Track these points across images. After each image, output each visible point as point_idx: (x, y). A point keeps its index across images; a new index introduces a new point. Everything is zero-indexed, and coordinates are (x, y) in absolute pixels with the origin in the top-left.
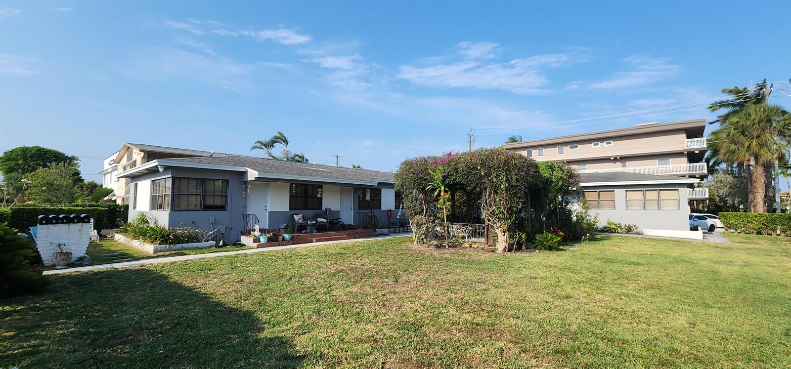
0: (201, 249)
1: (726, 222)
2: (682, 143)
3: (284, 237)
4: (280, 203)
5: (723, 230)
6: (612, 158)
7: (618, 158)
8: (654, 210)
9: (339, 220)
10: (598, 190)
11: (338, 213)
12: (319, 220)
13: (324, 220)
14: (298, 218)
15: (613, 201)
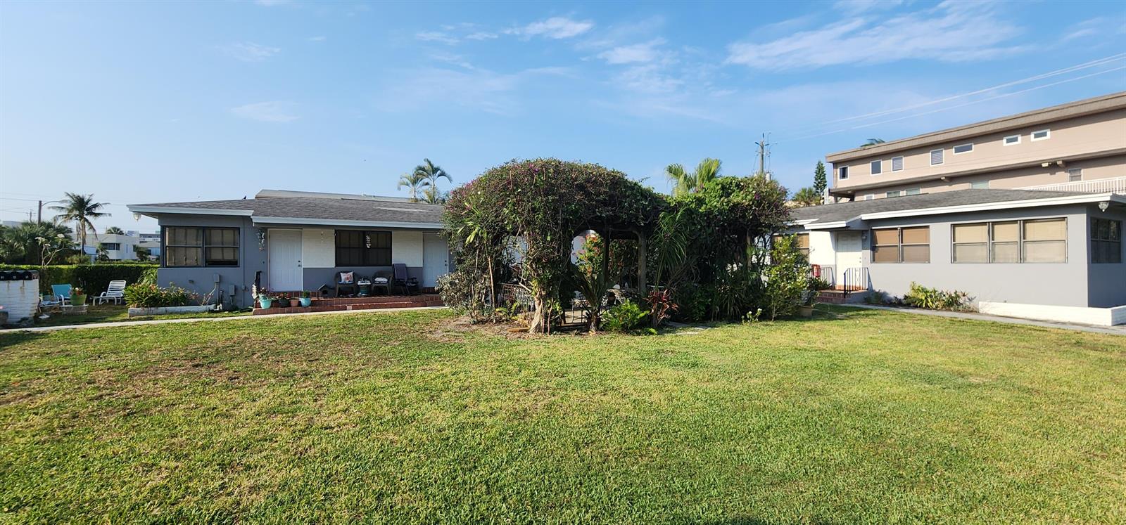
0: (181, 314)
3: (300, 302)
4: (323, 257)
6: (1045, 165)
7: (1060, 163)
9: (414, 281)
10: (899, 226)
11: (420, 270)
12: (378, 280)
13: (385, 280)
14: (345, 277)
15: (926, 247)
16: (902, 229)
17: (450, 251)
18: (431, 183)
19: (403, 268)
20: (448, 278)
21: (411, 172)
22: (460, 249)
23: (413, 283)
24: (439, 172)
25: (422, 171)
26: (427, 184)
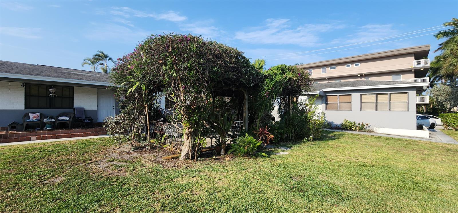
1: (446, 121)
2: (411, 63)
4: (14, 102)
5: (442, 127)
6: (359, 75)
7: (363, 75)
8: (385, 111)
9: (90, 119)
10: (338, 94)
11: (95, 112)
12: (61, 118)
13: (67, 118)
14: (33, 117)
15: (350, 104)
16: (339, 95)
17: (116, 99)
18: (105, 63)
19: (82, 110)
20: (114, 118)
21: (91, 57)
22: (123, 99)
23: (89, 120)
24: (108, 58)
25: (97, 57)
26: (102, 64)
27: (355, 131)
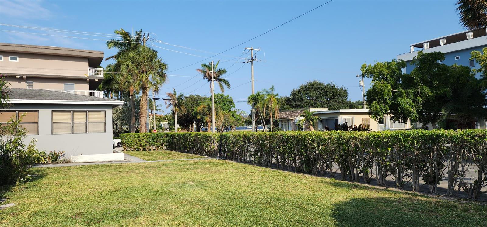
2: (85, 70)
6: (18, 77)
7: (25, 77)
8: (82, 133)
10: (16, 110)
15: (36, 125)
16: (19, 111)
27: (44, 164)
